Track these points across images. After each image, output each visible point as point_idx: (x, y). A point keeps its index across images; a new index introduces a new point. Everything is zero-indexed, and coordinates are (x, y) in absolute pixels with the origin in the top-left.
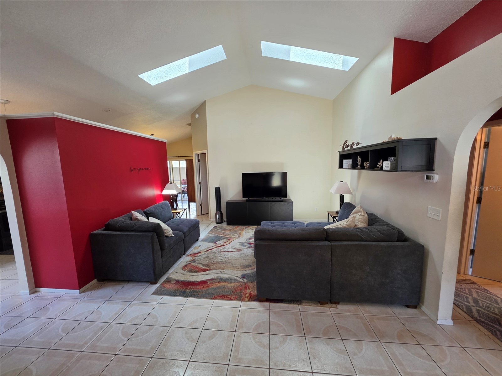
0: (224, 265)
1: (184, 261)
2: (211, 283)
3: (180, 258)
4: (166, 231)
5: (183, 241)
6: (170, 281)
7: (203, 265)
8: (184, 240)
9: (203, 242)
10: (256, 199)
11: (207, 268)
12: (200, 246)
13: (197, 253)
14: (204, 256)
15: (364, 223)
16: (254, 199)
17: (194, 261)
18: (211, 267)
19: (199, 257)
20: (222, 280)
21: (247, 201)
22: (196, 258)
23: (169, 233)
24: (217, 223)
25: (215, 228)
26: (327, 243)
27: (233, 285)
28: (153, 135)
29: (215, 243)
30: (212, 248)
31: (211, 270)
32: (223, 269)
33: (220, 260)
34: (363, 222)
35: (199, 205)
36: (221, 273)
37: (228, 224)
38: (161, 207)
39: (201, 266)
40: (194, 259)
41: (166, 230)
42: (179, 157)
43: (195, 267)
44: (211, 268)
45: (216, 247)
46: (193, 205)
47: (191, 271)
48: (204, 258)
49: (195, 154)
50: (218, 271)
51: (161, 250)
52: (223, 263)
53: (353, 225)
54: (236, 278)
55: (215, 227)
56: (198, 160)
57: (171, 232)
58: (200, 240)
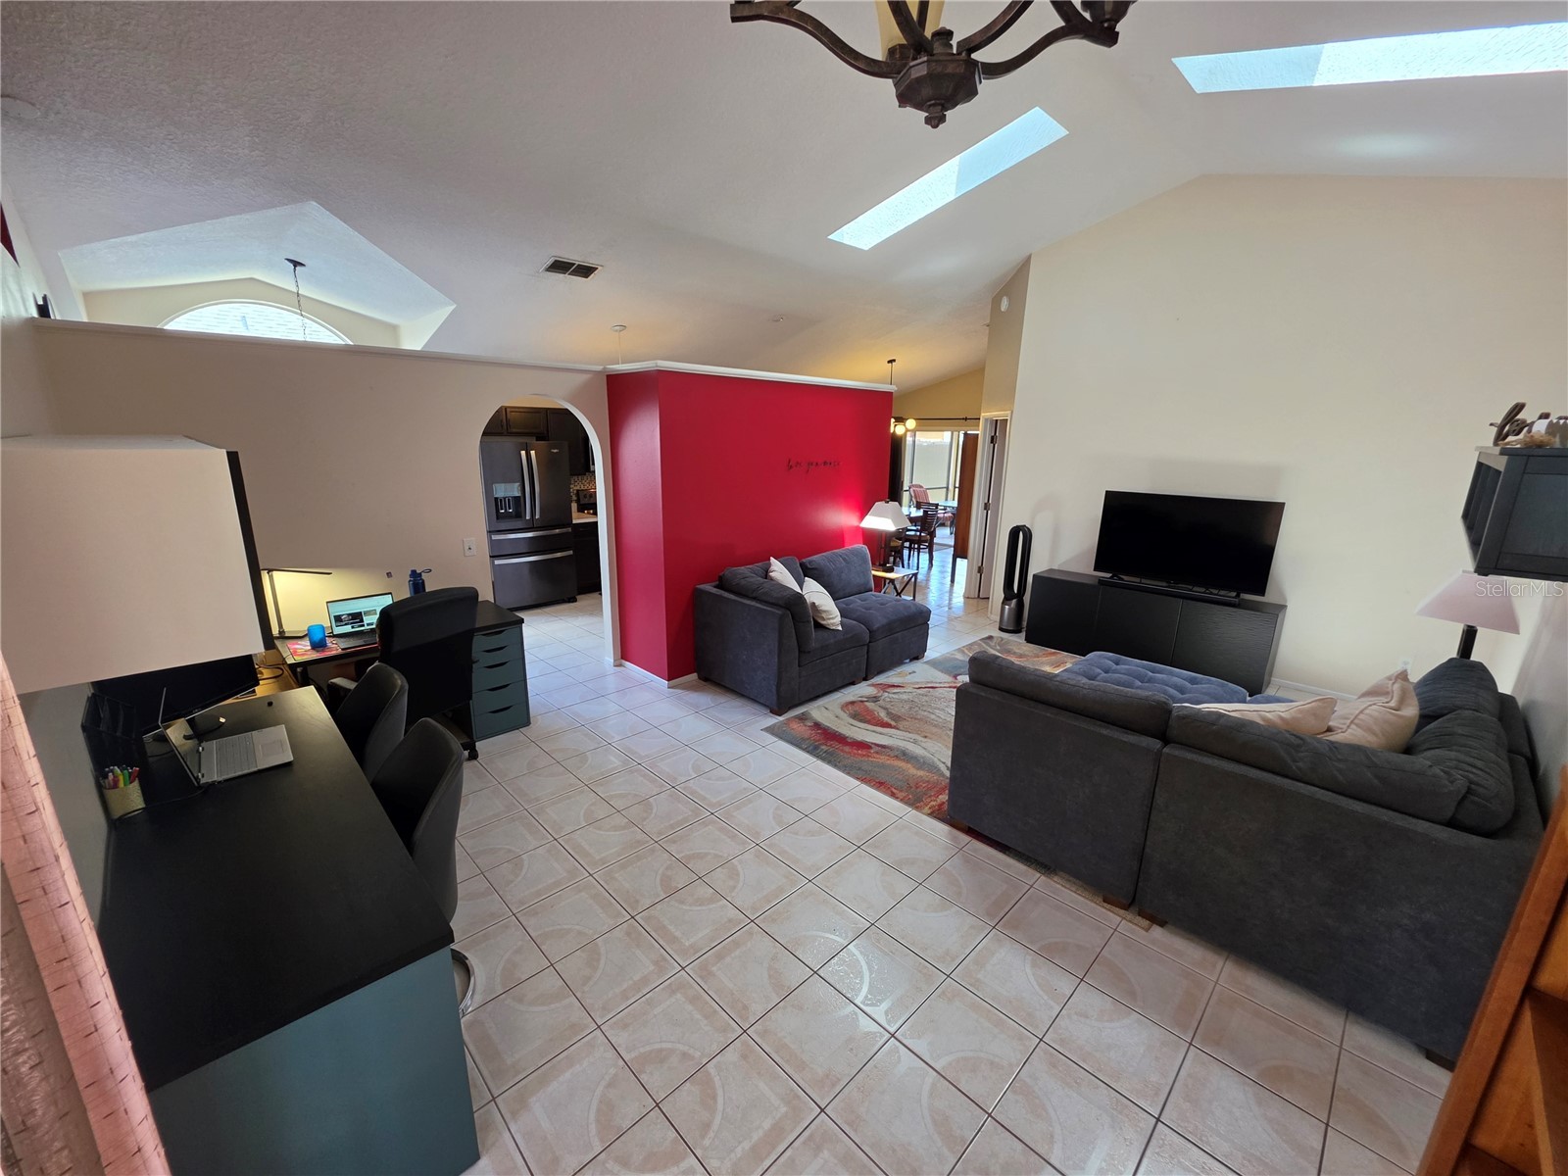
0: (935, 730)
1: (857, 692)
2: (877, 753)
3: (853, 683)
4: (824, 615)
5: (866, 648)
6: (806, 719)
7: (889, 714)
8: (868, 645)
9: (926, 666)
11: (893, 723)
12: (914, 672)
13: (894, 686)
14: (905, 697)
17: (875, 699)
18: (901, 725)
19: (891, 695)
20: (904, 755)
21: (1101, 582)
22: (886, 694)
23: (832, 621)
24: (1001, 629)
25: (988, 641)
27: (920, 773)
28: (894, 360)
29: (955, 677)
30: (937, 685)
31: (898, 729)
32: (926, 737)
33: (933, 717)
35: (976, 569)
36: (915, 742)
37: (1029, 640)
39: (883, 714)
40: (879, 695)
41: (825, 611)
42: (966, 419)
43: (870, 712)
44: (901, 726)
45: (950, 687)
46: (962, 563)
47: (855, 716)
48: (901, 701)
49: (986, 420)
50: (910, 735)
51: (800, 651)
52: (935, 726)
54: (938, 763)
55: (990, 638)
56: (992, 438)
57: (839, 619)
58: (925, 659)
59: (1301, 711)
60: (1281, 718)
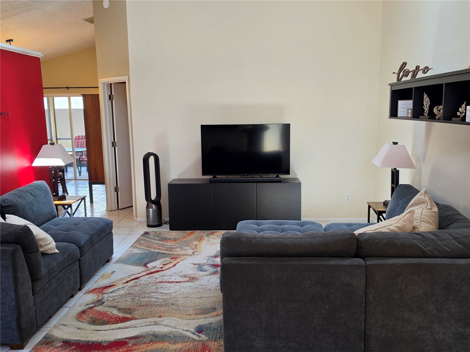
0: (163, 309)
1: (80, 302)
2: (135, 345)
3: (72, 296)
4: (41, 243)
5: (78, 263)
6: (52, 342)
7: (120, 310)
8: (79, 260)
9: (120, 265)
10: (229, 177)
11: (128, 316)
12: (114, 272)
13: (107, 287)
14: (122, 292)
15: (431, 224)
16: (226, 177)
17: (100, 302)
18: (136, 314)
19: (111, 295)
20: (156, 338)
21: (211, 181)
22: (106, 296)
23: (49, 247)
24: (149, 226)
25: (146, 236)
26: (358, 261)
27: (179, 346)
28: (12, 40)
29: (145, 265)
30: (138, 276)
31: (136, 319)
32: (160, 316)
33: (154, 300)
34: (428, 222)
35: (113, 189)
36: (156, 324)
37: (172, 229)
38: (31, 194)
39: (115, 312)
40: (101, 298)
41: (42, 239)
42: (68, 88)
43: (104, 314)
44: (136, 316)
45: (148, 274)
46: (98, 188)
47: (93, 322)
48: (122, 296)
49: (104, 83)
50: (149, 320)
51: (32, 281)
52: (160, 306)
53: (409, 228)
54: (184, 332)
55: (146, 233)
56: (110, 96)
57: (53, 244)
58: (113, 261)
59: (404, 221)
60: (398, 227)
